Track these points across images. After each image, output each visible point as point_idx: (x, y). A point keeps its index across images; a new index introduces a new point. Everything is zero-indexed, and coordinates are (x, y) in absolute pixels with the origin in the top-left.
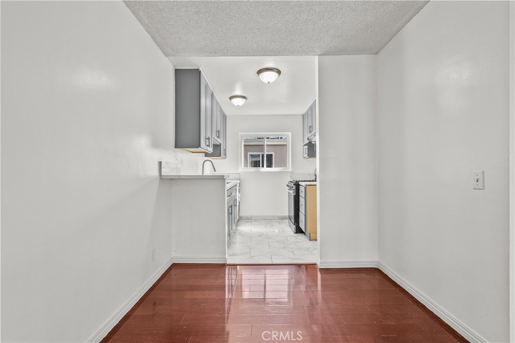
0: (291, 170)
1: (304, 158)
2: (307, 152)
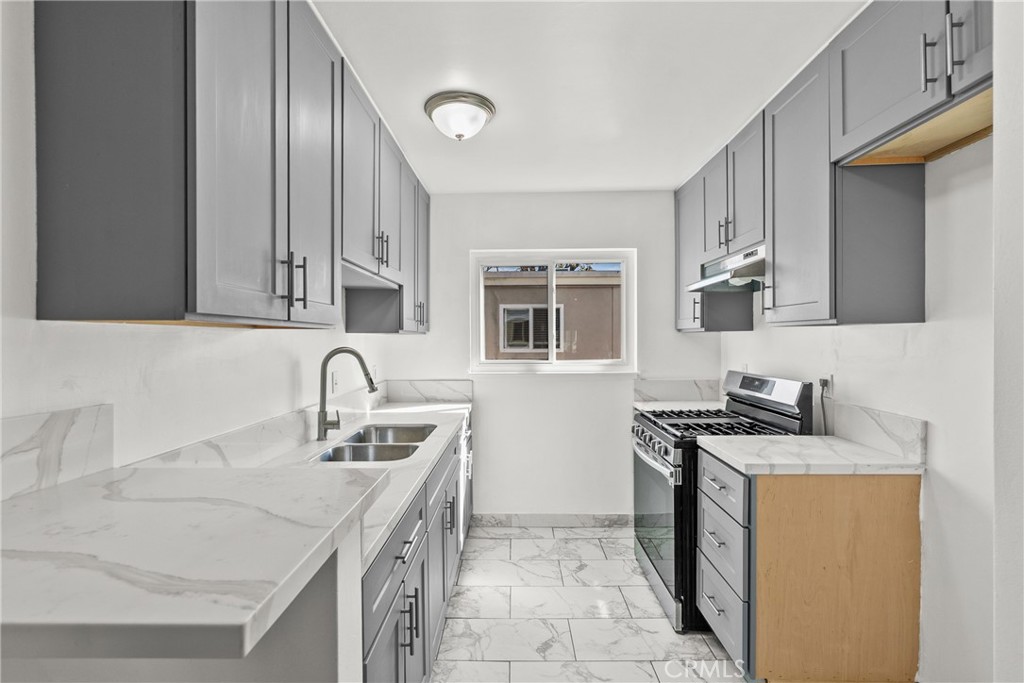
0: (636, 370)
1: (679, 330)
2: (698, 314)
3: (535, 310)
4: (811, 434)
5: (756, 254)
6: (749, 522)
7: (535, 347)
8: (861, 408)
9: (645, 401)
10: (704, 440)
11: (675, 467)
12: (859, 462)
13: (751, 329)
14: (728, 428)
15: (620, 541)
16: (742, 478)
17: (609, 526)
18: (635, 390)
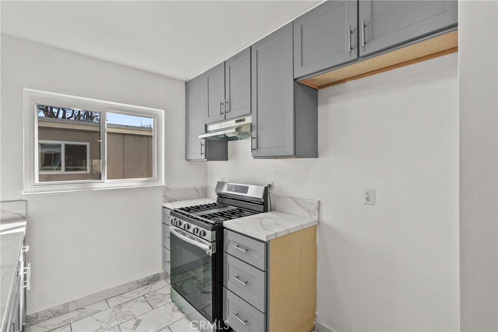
1: (188, 160)
2: (203, 151)
3: (67, 146)
4: (267, 212)
5: (245, 121)
6: (267, 268)
7: (67, 170)
8: (289, 197)
9: (169, 202)
10: (227, 224)
11: (212, 242)
12: (303, 224)
13: (227, 160)
14: (231, 214)
15: (158, 292)
16: (263, 244)
17: (147, 284)
18: (164, 196)
